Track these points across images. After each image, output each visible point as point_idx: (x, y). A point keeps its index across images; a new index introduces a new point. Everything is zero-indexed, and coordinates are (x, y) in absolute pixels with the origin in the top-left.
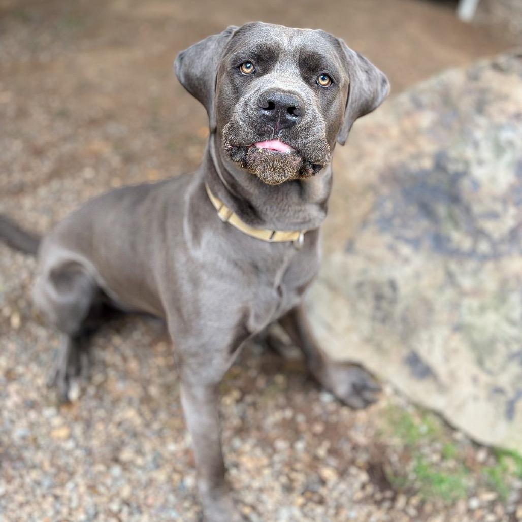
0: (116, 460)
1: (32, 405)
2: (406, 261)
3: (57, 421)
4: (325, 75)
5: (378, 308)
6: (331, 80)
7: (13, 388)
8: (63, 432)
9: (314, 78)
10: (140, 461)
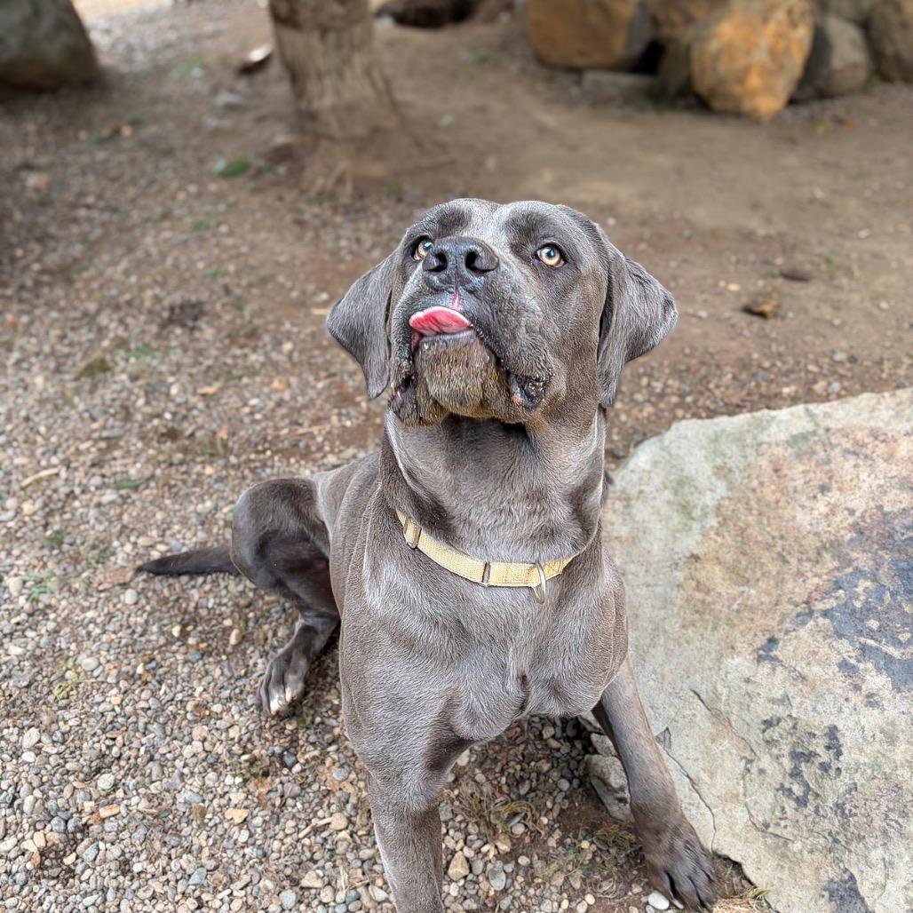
0: (295, 883)
1: (214, 764)
2: (872, 701)
4: (552, 246)
6: (563, 257)
8: (239, 815)
9: (530, 248)
10: (326, 896)
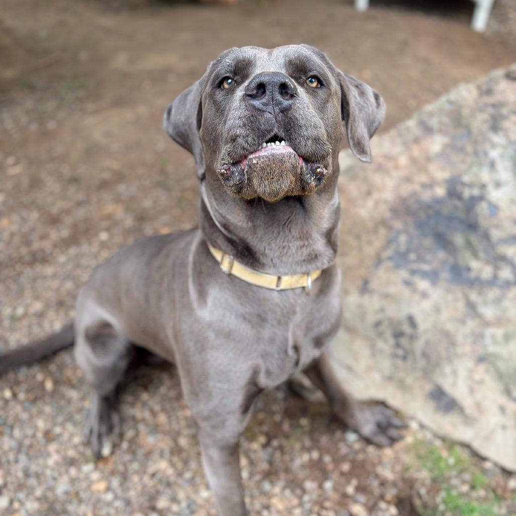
0: (153, 509)
1: (71, 462)
3: (95, 476)
5: (398, 345)
7: (52, 447)
8: (102, 486)
10: (175, 508)
